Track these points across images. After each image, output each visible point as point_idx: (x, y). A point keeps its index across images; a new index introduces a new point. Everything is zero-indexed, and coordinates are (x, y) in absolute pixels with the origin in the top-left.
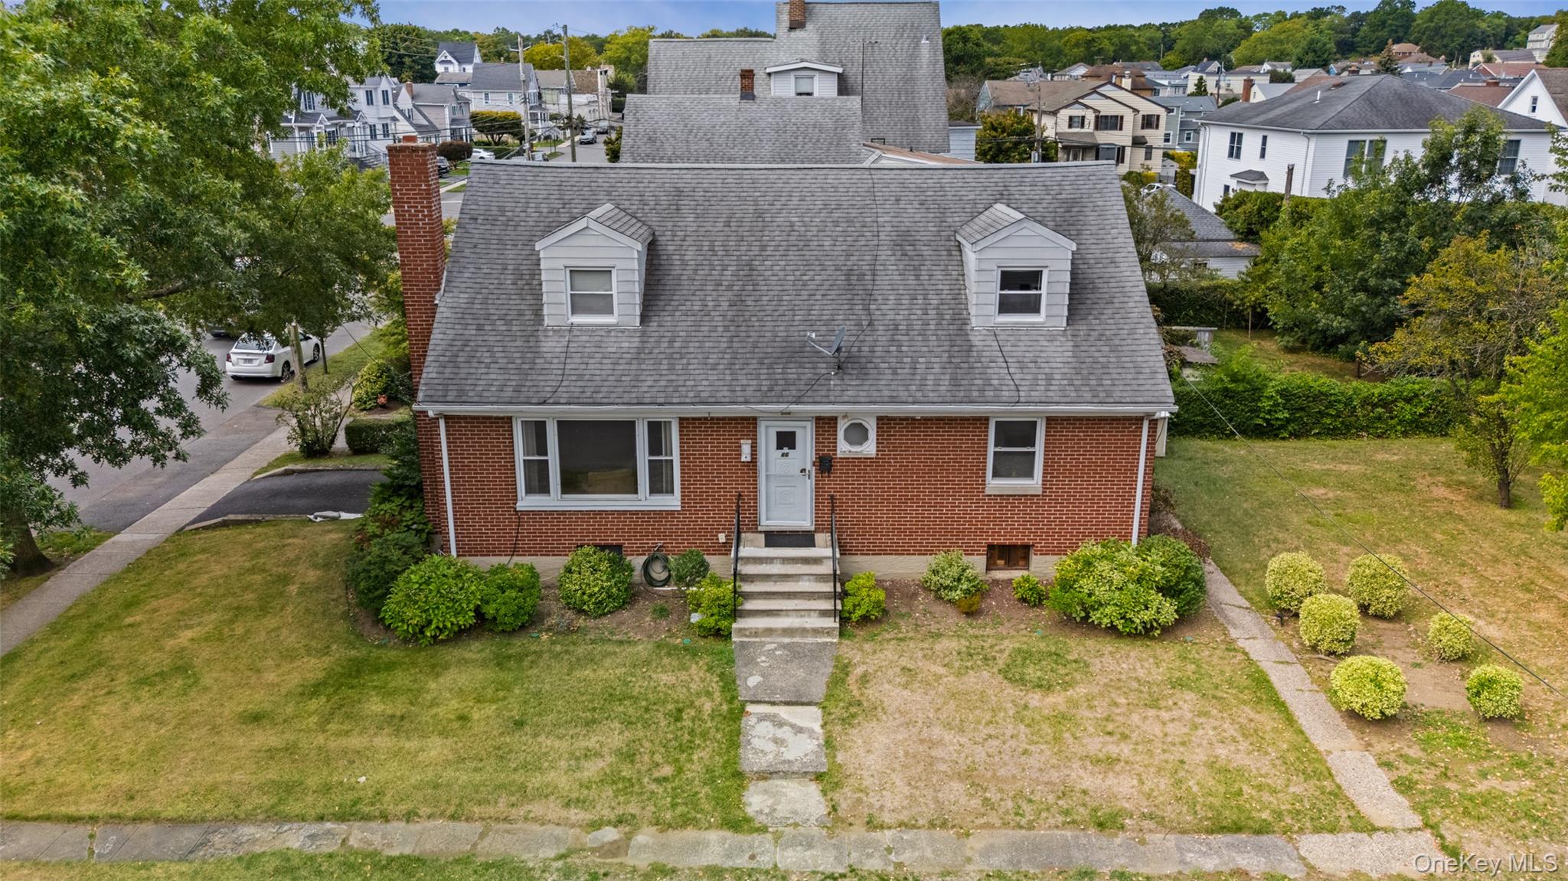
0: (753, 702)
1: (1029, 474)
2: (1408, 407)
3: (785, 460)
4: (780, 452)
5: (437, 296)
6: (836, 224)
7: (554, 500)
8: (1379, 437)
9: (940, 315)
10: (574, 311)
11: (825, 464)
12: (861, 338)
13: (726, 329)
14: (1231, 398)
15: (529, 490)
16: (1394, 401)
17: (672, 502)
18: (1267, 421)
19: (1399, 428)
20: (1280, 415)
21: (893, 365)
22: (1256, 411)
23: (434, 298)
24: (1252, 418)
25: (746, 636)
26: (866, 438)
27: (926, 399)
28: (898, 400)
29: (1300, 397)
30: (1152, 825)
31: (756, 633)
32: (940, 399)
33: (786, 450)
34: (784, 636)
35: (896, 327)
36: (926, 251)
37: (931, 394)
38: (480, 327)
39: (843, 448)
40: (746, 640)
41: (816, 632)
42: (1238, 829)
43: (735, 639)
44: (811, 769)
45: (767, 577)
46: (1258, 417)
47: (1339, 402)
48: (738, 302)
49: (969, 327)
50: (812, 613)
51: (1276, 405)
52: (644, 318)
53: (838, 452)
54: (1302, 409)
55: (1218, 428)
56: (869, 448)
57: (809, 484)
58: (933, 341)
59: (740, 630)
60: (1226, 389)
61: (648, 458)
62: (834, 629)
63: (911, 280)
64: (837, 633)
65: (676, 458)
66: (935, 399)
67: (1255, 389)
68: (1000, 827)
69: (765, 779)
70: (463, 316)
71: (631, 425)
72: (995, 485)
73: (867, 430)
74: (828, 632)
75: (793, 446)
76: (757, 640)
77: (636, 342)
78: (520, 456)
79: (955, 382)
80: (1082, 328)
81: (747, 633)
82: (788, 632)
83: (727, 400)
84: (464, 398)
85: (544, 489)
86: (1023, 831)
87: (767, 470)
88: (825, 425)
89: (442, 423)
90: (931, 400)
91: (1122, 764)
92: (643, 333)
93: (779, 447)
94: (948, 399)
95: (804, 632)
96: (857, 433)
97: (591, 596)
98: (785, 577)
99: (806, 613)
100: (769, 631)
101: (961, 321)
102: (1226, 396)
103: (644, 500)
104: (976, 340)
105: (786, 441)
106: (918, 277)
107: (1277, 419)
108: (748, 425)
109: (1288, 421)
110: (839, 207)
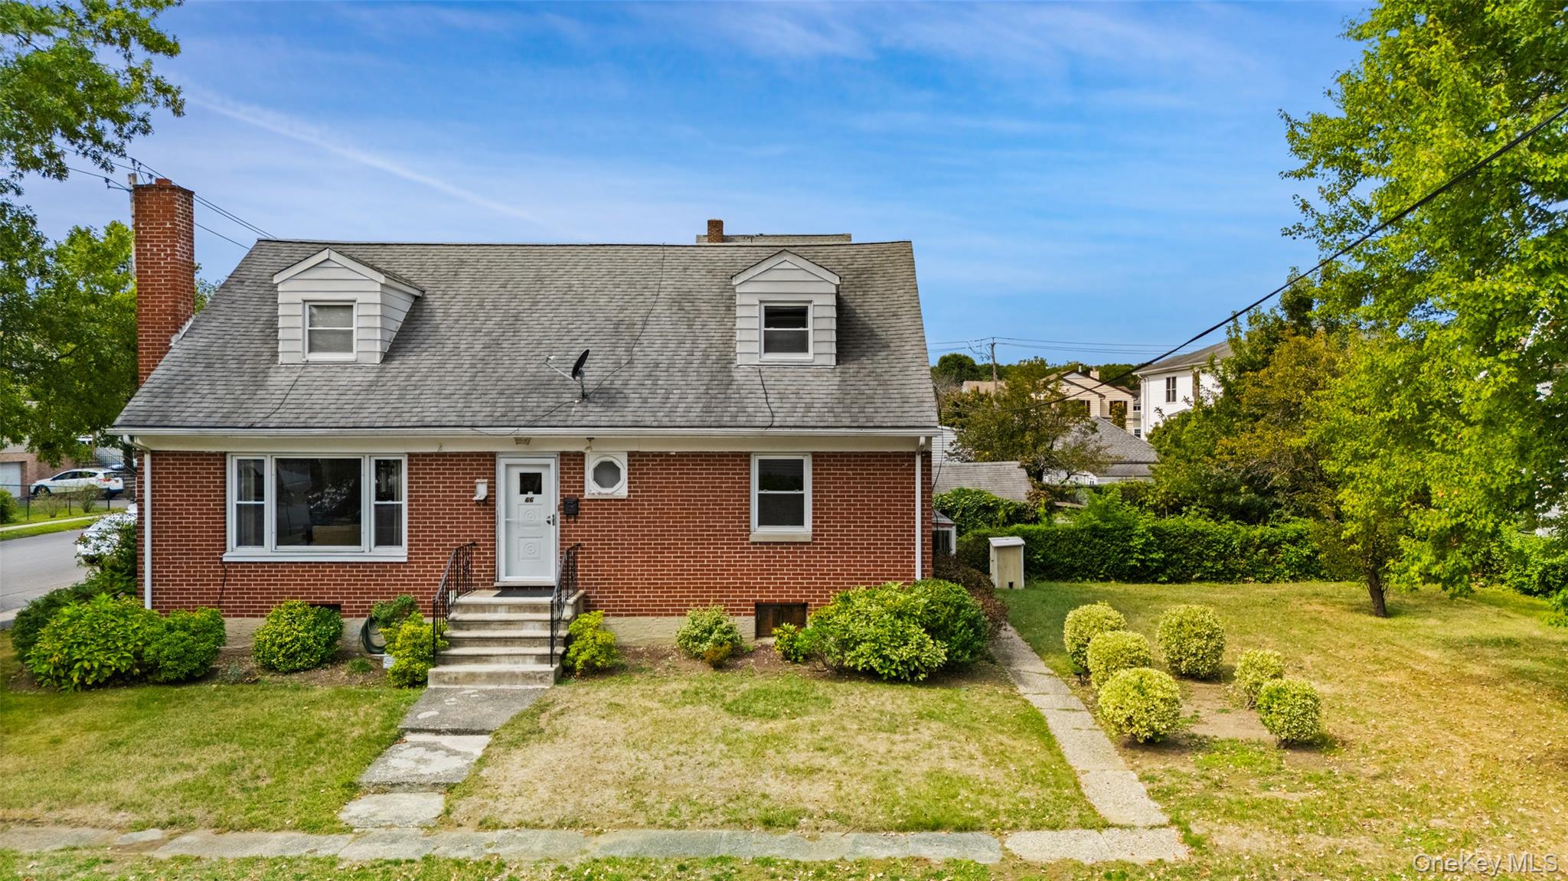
0: (414, 731)
1: (800, 522)
2: (1293, 549)
3: (529, 506)
4: (525, 496)
5: (174, 339)
6: (617, 286)
7: (269, 551)
8: (1268, 582)
9: (707, 357)
10: (311, 350)
11: (571, 508)
12: (616, 373)
13: (473, 366)
14: (1102, 537)
15: (241, 542)
16: (1279, 543)
17: (398, 553)
18: (1142, 561)
19: (1287, 572)
20: (1154, 556)
21: (644, 396)
22: (1128, 551)
23: (170, 341)
24: (1125, 561)
25: (444, 682)
26: (618, 479)
27: (673, 424)
28: (642, 424)
29: (1175, 537)
30: (832, 823)
31: (456, 680)
32: (688, 424)
33: (530, 495)
34: (489, 683)
35: (657, 365)
36: (704, 307)
37: (678, 419)
38: (209, 366)
39: (592, 489)
40: (444, 686)
41: (527, 677)
42: (936, 827)
43: (431, 685)
44: (443, 781)
45: (486, 624)
46: (1132, 558)
47: (1219, 542)
48: (494, 345)
49: (733, 366)
50: (528, 659)
51: (1148, 544)
52: (387, 357)
53: (586, 493)
54: (1181, 551)
55: (1090, 572)
56: (621, 490)
57: (553, 533)
58: (693, 377)
59: (438, 675)
60: (1094, 528)
61: (374, 502)
62: (547, 674)
63: (683, 329)
64: (551, 678)
65: (404, 503)
66: (682, 424)
67: (1127, 528)
68: (643, 827)
69: (385, 792)
70: (193, 358)
71: (357, 463)
72: (761, 532)
73: (618, 469)
74: (541, 677)
75: (538, 491)
76: (458, 687)
77: (372, 377)
78: (232, 500)
79: (707, 409)
80: (853, 367)
81: (446, 679)
82: (492, 677)
83: (453, 424)
84: (165, 423)
85: (259, 541)
86: (671, 831)
87: (507, 516)
88: (571, 463)
89: (147, 459)
90: (677, 424)
91: (825, 773)
92: (382, 370)
93: (523, 491)
94: (696, 424)
95: (512, 677)
96: (607, 472)
97: (281, 646)
98: (508, 623)
99: (521, 659)
100: (472, 677)
101: (726, 362)
102: (1095, 536)
103: (369, 551)
104: (738, 375)
105: (531, 484)
106: (690, 326)
107: (1153, 560)
108: (486, 462)
109: (1166, 563)
110: (623, 273)
